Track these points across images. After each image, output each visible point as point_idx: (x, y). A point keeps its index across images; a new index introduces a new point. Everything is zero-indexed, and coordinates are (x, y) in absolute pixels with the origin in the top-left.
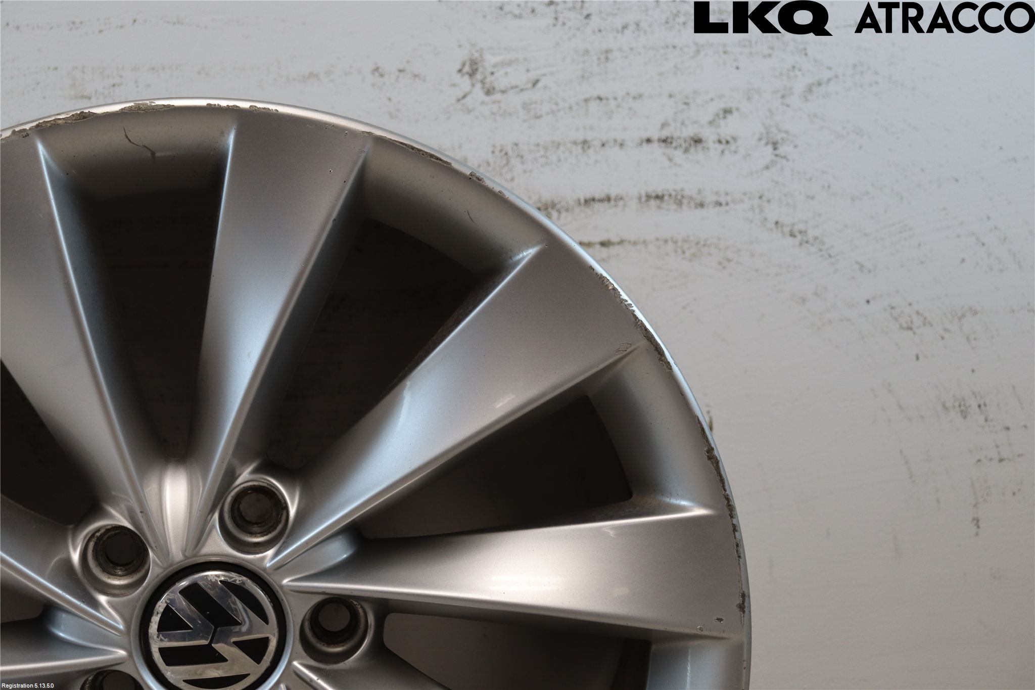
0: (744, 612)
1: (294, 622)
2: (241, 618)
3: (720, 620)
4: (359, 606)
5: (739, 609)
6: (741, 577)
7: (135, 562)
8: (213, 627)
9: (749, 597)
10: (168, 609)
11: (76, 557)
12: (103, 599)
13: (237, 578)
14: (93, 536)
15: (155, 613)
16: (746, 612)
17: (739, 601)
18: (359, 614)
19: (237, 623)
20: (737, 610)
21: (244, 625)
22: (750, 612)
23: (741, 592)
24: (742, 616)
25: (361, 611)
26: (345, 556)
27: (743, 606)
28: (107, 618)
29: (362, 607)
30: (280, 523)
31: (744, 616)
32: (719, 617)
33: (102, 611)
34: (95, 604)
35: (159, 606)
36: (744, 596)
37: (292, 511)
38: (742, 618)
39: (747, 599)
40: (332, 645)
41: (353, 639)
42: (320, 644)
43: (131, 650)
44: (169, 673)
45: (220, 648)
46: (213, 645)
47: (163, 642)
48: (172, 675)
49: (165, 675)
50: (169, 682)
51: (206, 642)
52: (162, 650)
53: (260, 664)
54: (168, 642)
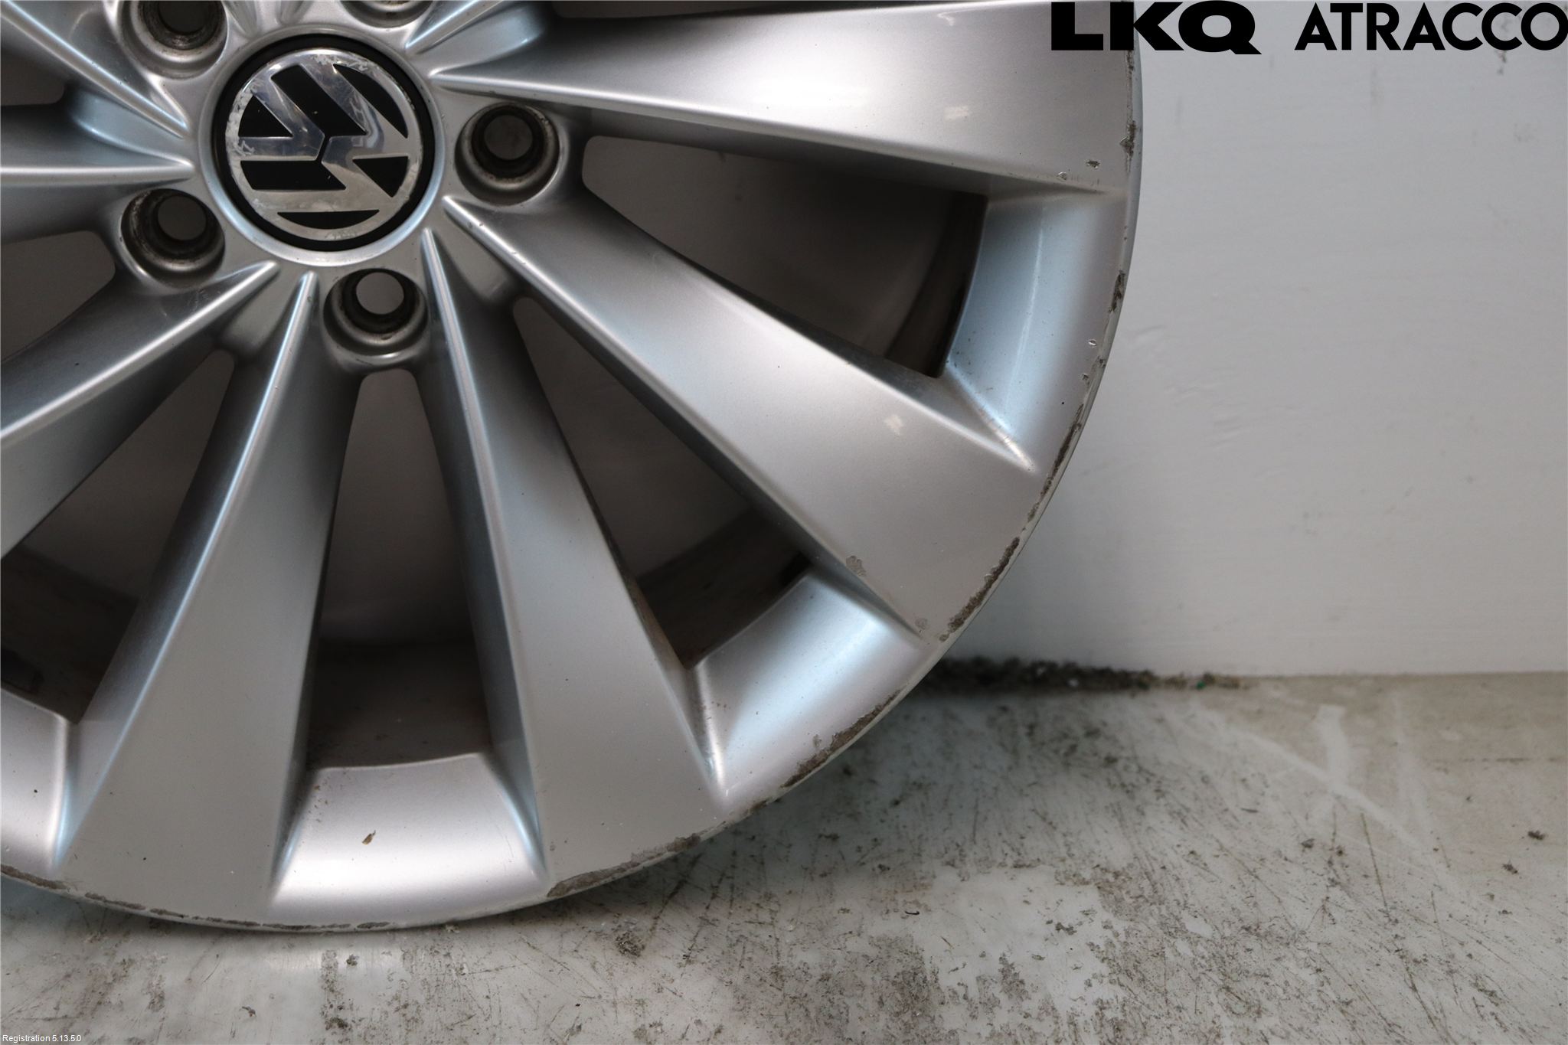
0: (1131, 153)
1: (445, 135)
2: (365, 123)
3: (1094, 164)
4: (547, 122)
5: (1124, 148)
6: (1131, 99)
8: (324, 136)
9: (1141, 130)
15: (235, 107)
16: (1135, 153)
17: (1125, 135)
18: (546, 134)
19: (361, 132)
20: (1121, 150)
21: (371, 135)
22: (1140, 153)
23: (1130, 122)
24: (1128, 159)
25: (548, 129)
27: (1131, 144)
28: (162, 108)
29: (551, 123)
31: (1130, 160)
32: (1094, 160)
35: (241, 98)
36: (1134, 129)
38: (1128, 163)
39: (1137, 134)
40: (505, 179)
41: (535, 171)
42: (486, 175)
43: (199, 161)
44: (257, 200)
45: (333, 168)
46: (322, 163)
47: (247, 153)
48: (262, 205)
49: (251, 204)
50: (257, 214)
51: (313, 158)
52: (246, 166)
53: (395, 197)
54: (255, 153)
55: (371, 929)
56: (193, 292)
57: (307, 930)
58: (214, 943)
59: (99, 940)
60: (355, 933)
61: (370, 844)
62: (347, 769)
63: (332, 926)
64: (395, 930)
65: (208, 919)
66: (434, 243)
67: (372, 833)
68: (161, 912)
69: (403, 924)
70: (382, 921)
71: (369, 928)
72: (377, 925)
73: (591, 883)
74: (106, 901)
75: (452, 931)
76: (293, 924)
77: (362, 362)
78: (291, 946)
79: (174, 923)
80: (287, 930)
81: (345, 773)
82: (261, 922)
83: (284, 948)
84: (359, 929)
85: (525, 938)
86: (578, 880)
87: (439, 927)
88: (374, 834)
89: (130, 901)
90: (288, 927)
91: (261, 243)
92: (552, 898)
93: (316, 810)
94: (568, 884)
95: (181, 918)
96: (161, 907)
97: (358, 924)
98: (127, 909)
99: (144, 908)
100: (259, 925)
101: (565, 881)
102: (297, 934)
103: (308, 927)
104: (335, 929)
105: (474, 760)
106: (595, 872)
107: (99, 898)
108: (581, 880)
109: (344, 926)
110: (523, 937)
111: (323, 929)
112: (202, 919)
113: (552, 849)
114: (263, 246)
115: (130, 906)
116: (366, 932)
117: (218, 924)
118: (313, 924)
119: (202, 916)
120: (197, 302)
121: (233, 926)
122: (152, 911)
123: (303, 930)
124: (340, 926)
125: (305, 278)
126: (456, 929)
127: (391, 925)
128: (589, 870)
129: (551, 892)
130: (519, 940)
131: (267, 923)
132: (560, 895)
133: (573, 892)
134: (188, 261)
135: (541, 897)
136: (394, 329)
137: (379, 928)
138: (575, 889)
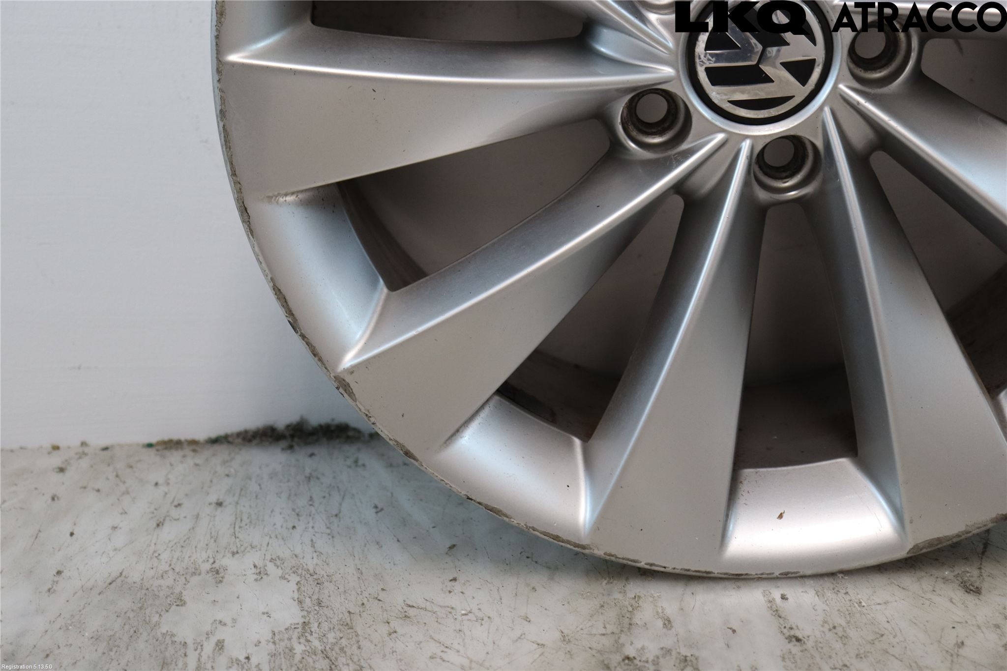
1: (841, 44)
8: (760, 49)
12: (652, 17)
18: (900, 39)
19: (786, 45)
21: (791, 46)
28: (658, 35)
33: (649, 26)
34: (643, 20)
40: (869, 72)
41: (891, 65)
42: (857, 69)
43: (678, 68)
44: (714, 93)
45: (766, 69)
46: (760, 66)
47: (710, 62)
48: (718, 96)
49: (710, 96)
50: (713, 103)
51: (754, 63)
52: (708, 70)
53: (806, 86)
54: (715, 62)
55: (788, 576)
56: (669, 156)
57: (746, 577)
58: (686, 585)
59: (611, 583)
60: (777, 578)
61: (782, 519)
62: (758, 470)
63: (762, 574)
64: (803, 577)
65: (682, 569)
66: (831, 116)
67: (782, 512)
68: (651, 565)
69: (809, 572)
70: (795, 571)
71: (786, 575)
72: (792, 573)
73: (937, 545)
74: (617, 558)
75: (842, 577)
76: (737, 573)
77: (774, 199)
78: (739, 587)
79: (658, 572)
80: (733, 577)
81: (757, 473)
82: (716, 570)
83: (734, 588)
84: (779, 576)
85: (895, 582)
86: (929, 543)
87: (832, 575)
88: (784, 513)
89: (632, 558)
90: (733, 575)
91: (716, 121)
92: (910, 555)
93: (742, 497)
94: (921, 546)
95: (664, 569)
96: (651, 562)
97: (781, 572)
98: (630, 563)
99: (641, 562)
100: (714, 573)
101: (920, 544)
102: (739, 579)
103: (747, 574)
104: (764, 576)
105: (844, 463)
106: (940, 537)
107: (612, 556)
108: (930, 543)
109: (770, 574)
110: (893, 581)
111: (756, 576)
112: (678, 569)
113: (911, 522)
114: (718, 123)
115: (632, 561)
116: (784, 578)
117: (688, 573)
118: (749, 573)
119: (677, 567)
120: (674, 162)
121: (698, 574)
122: (646, 564)
123: (743, 577)
124: (768, 574)
125: (744, 144)
126: (845, 576)
127: (801, 574)
128: (936, 536)
129: (910, 551)
130: (891, 584)
131: (719, 572)
132: (915, 553)
133: (924, 551)
134: (658, 136)
135: (902, 554)
136: (791, 176)
137: (793, 575)
138: (927, 549)
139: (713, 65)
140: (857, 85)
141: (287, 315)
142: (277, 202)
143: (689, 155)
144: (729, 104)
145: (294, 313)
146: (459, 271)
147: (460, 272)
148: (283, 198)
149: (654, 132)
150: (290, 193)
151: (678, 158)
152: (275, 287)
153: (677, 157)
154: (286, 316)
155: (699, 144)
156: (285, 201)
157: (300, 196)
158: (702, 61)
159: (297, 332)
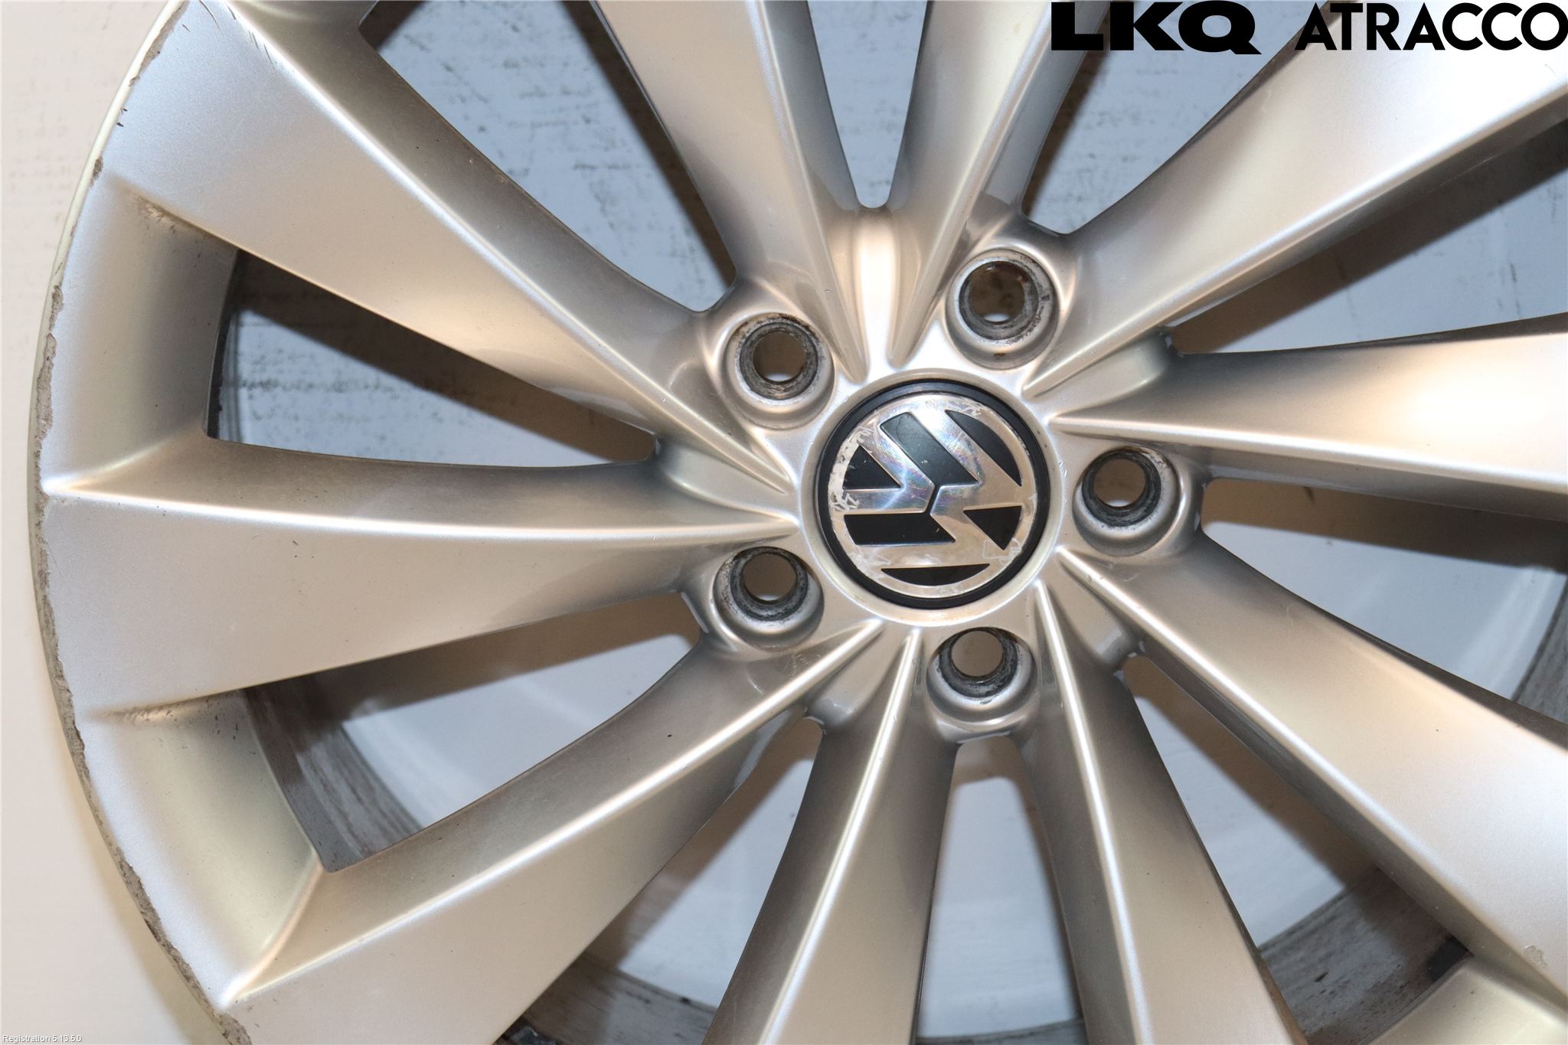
7: (800, 379)
10: (861, 453)
11: (712, 362)
12: (758, 433)
13: (974, 410)
14: (737, 331)
26: (1144, 382)
30: (1038, 322)
33: (753, 448)
34: (744, 438)
37: (1065, 303)
139: (855, 510)
140: (1089, 550)
141: (143, 911)
142: (133, 723)
143: (819, 656)
144: (883, 575)
145: (154, 906)
146: (440, 839)
147: (441, 841)
148: (142, 715)
149: (772, 616)
150: (156, 707)
151: (802, 660)
152: (124, 864)
153: (800, 658)
154: (142, 913)
155: (836, 637)
156: (147, 720)
157: (175, 713)
158: (839, 505)
159: (159, 940)
